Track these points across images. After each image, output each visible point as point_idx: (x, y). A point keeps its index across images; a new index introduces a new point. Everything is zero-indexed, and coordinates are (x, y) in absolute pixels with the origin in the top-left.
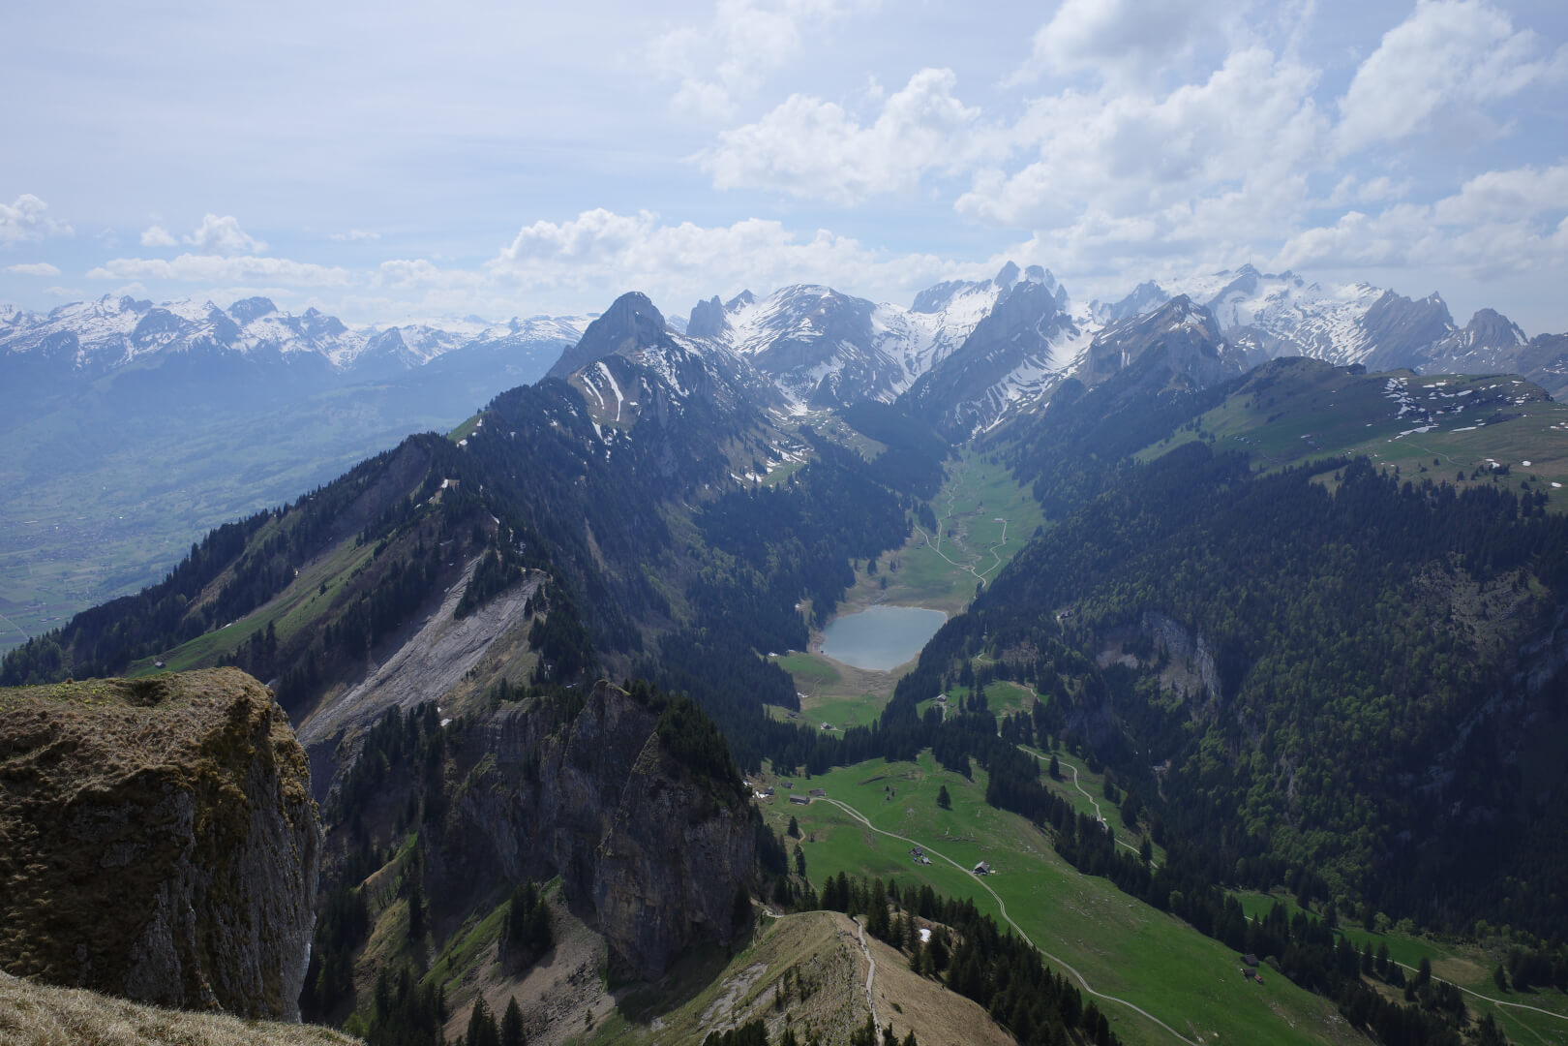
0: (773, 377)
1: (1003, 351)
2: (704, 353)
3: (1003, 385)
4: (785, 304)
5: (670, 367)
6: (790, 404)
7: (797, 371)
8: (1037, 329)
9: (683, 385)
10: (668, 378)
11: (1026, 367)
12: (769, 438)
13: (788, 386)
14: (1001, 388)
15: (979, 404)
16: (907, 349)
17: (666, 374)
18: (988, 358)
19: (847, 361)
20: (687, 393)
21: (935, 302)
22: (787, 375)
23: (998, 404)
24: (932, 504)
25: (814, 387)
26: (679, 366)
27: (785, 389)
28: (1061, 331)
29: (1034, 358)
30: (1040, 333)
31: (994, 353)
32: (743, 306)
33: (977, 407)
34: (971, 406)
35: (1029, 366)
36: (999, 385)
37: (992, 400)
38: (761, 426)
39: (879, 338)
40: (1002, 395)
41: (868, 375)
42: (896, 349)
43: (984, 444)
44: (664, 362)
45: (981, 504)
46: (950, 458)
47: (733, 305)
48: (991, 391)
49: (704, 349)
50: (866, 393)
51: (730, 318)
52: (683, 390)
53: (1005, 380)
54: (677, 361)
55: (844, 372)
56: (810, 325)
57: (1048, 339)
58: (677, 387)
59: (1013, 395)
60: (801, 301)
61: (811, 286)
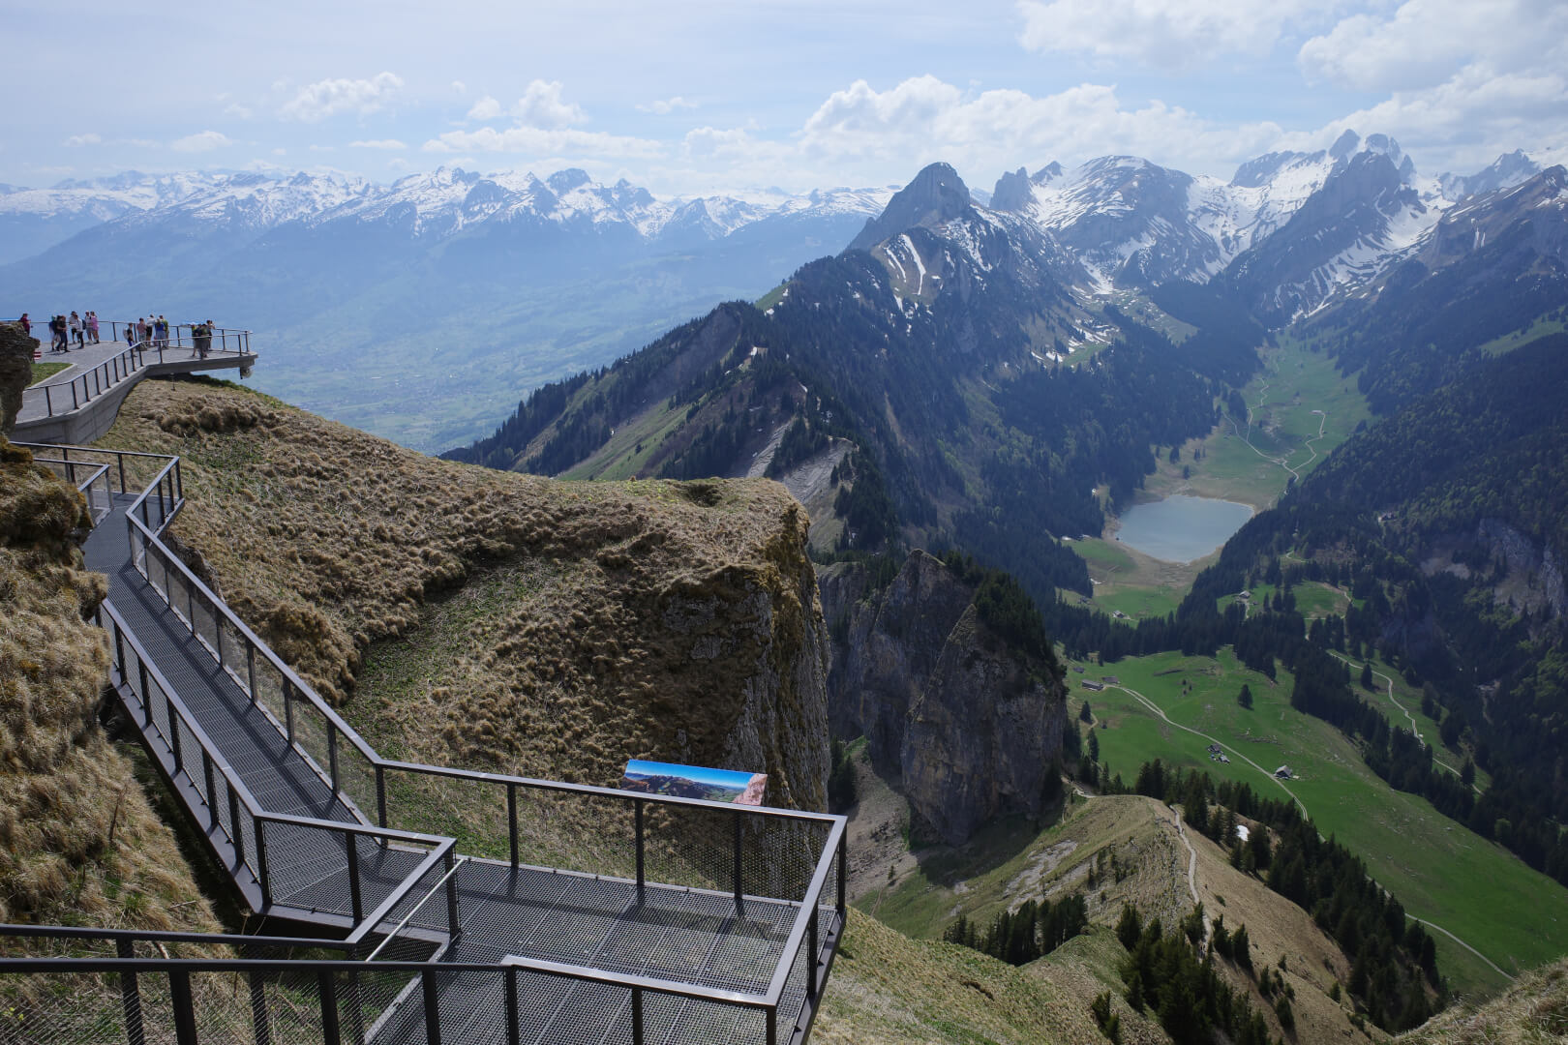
0: (1078, 254)
1: (1334, 229)
2: (1007, 227)
3: (1332, 267)
4: (1095, 177)
5: (974, 240)
6: (1095, 282)
7: (1104, 248)
8: (1376, 204)
9: (986, 259)
10: (971, 252)
11: (1359, 247)
12: (1073, 318)
13: (1094, 263)
14: (1329, 271)
15: (1302, 287)
16: (1224, 226)
17: (970, 248)
18: (1316, 236)
19: (1159, 238)
20: (990, 267)
21: (1259, 175)
22: (1093, 252)
23: (1324, 287)
24: (1243, 392)
25: (1122, 264)
26: (983, 239)
27: (1090, 267)
28: (1404, 207)
29: (1370, 237)
30: (1379, 210)
31: (1323, 231)
32: (1050, 178)
33: (1299, 290)
34: (1294, 289)
35: (1363, 246)
36: (1327, 267)
37: (1317, 283)
38: (1065, 304)
39: (1194, 214)
40: (1329, 278)
41: (1180, 253)
42: (1212, 226)
43: (1304, 330)
44: (968, 235)
45: (1297, 394)
46: (1265, 344)
47: (1039, 177)
48: (1318, 274)
49: (1009, 223)
50: (1176, 273)
51: (1036, 191)
52: (986, 265)
53: (1334, 261)
54: (981, 235)
55: (1155, 250)
56: (1121, 199)
57: (1387, 217)
58: (980, 261)
59: (1341, 277)
60: (1111, 174)
61: (1124, 157)
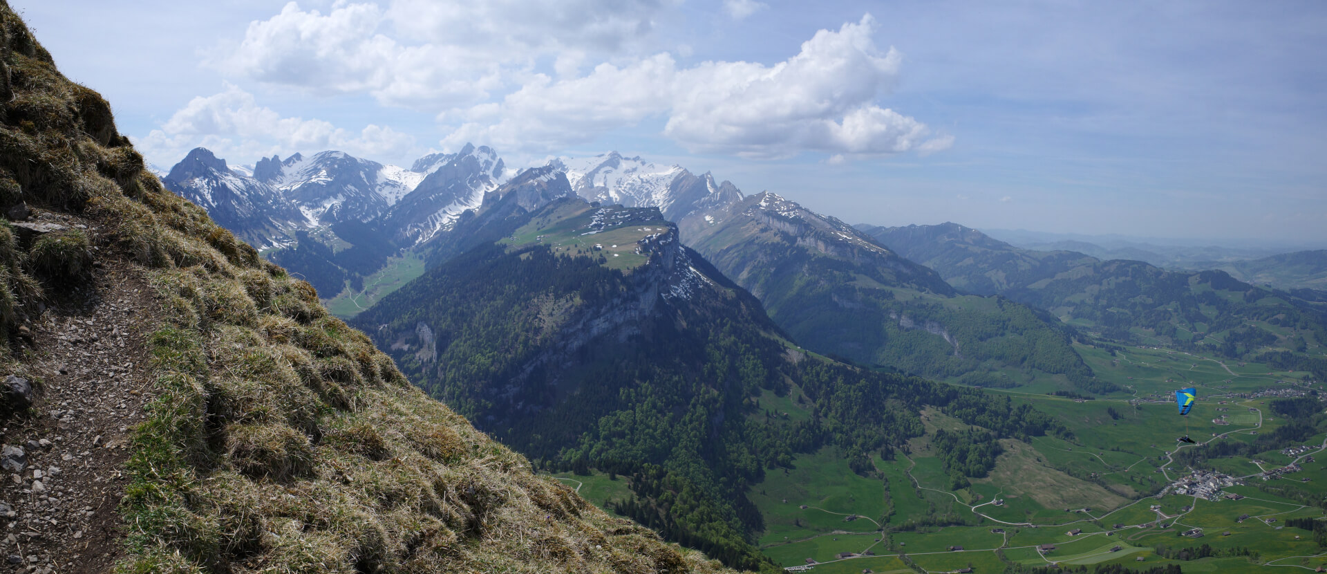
0: (300, 205)
1: (441, 194)
2: (246, 186)
3: (439, 215)
4: (319, 162)
5: (208, 189)
6: (307, 220)
7: (315, 202)
8: (467, 182)
9: (214, 199)
10: (206, 195)
11: (455, 204)
12: (271, 235)
13: (309, 210)
14: (438, 217)
15: (422, 225)
16: (398, 193)
17: (206, 193)
18: (431, 198)
19: (348, 197)
20: (216, 203)
21: (425, 166)
22: (309, 203)
23: (434, 225)
24: (365, 278)
25: (324, 211)
26: (213, 188)
27: (307, 212)
28: (482, 184)
29: (461, 199)
30: (469, 185)
31: (435, 195)
32: (294, 162)
33: (421, 228)
34: (417, 226)
35: (457, 204)
36: (436, 214)
37: (431, 223)
38: (267, 227)
39: (380, 186)
40: (437, 221)
41: (361, 206)
42: (391, 193)
43: (421, 248)
44: (206, 186)
45: (398, 280)
46: (395, 255)
47: (288, 162)
48: (431, 218)
49: (247, 183)
50: (358, 217)
51: (285, 169)
52: (213, 202)
53: (440, 212)
54: (213, 186)
55: (344, 204)
56: (326, 174)
57: (473, 189)
58: (210, 200)
59: (445, 221)
60: (325, 159)
61: (336, 152)
